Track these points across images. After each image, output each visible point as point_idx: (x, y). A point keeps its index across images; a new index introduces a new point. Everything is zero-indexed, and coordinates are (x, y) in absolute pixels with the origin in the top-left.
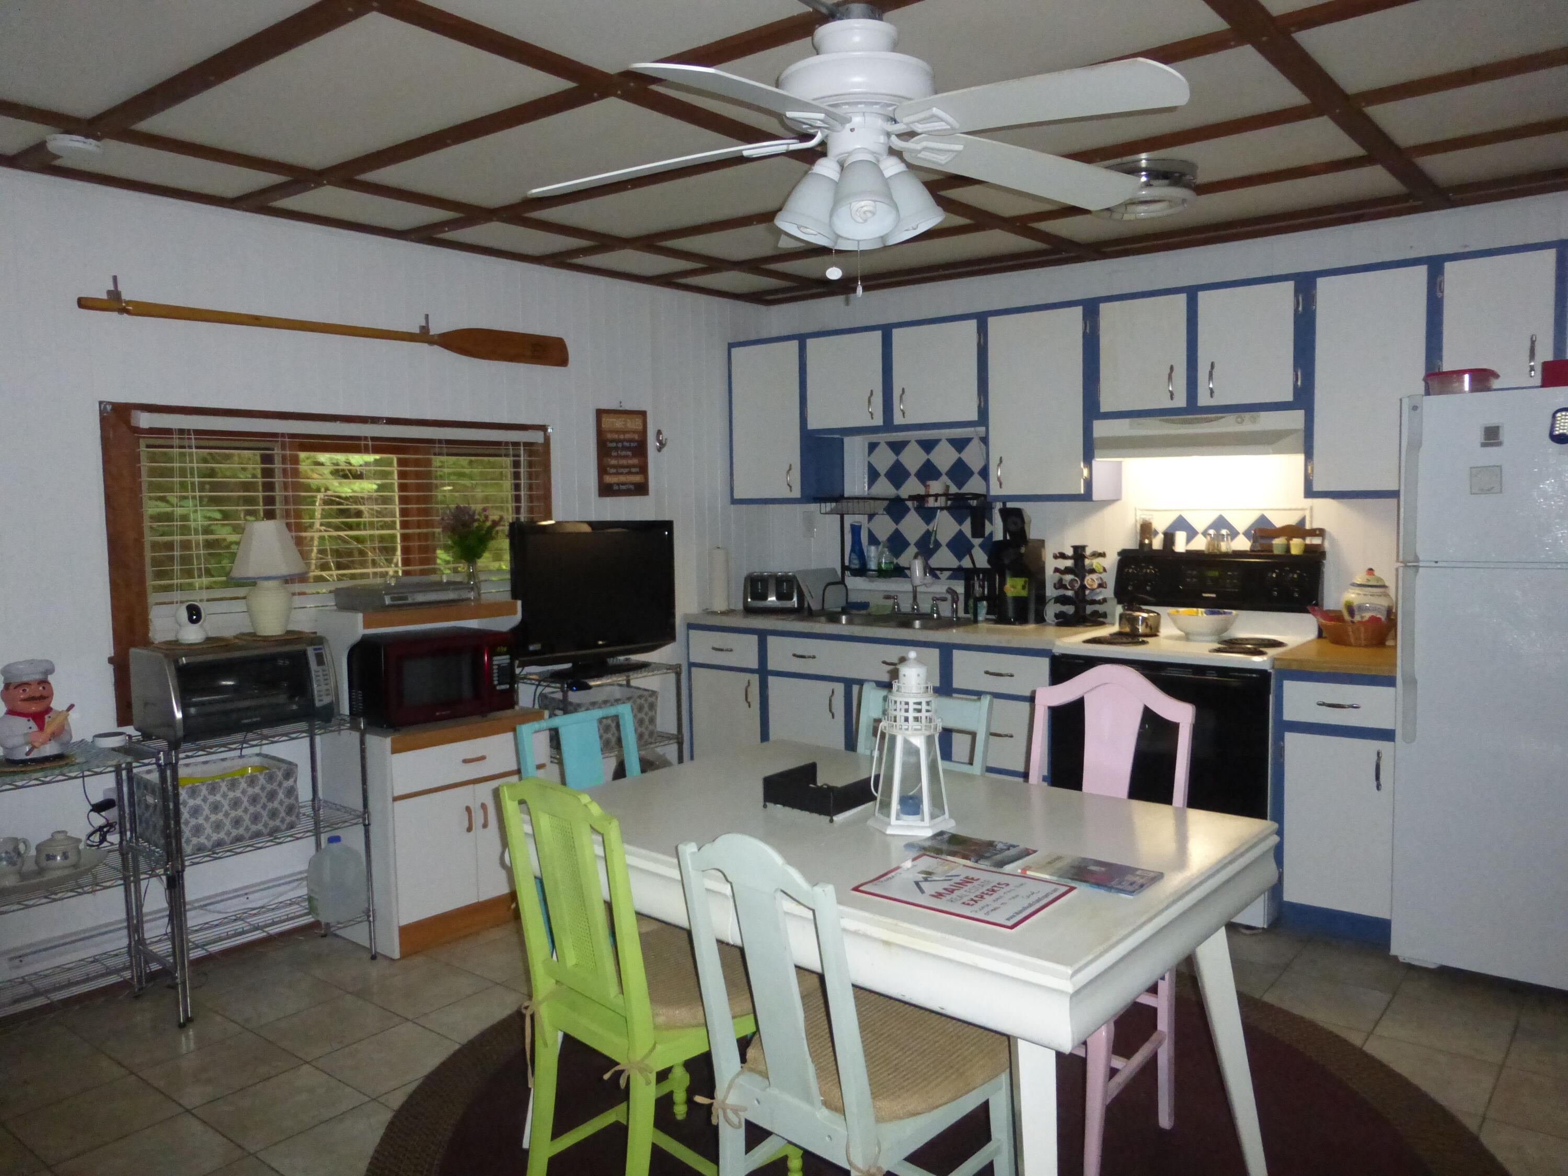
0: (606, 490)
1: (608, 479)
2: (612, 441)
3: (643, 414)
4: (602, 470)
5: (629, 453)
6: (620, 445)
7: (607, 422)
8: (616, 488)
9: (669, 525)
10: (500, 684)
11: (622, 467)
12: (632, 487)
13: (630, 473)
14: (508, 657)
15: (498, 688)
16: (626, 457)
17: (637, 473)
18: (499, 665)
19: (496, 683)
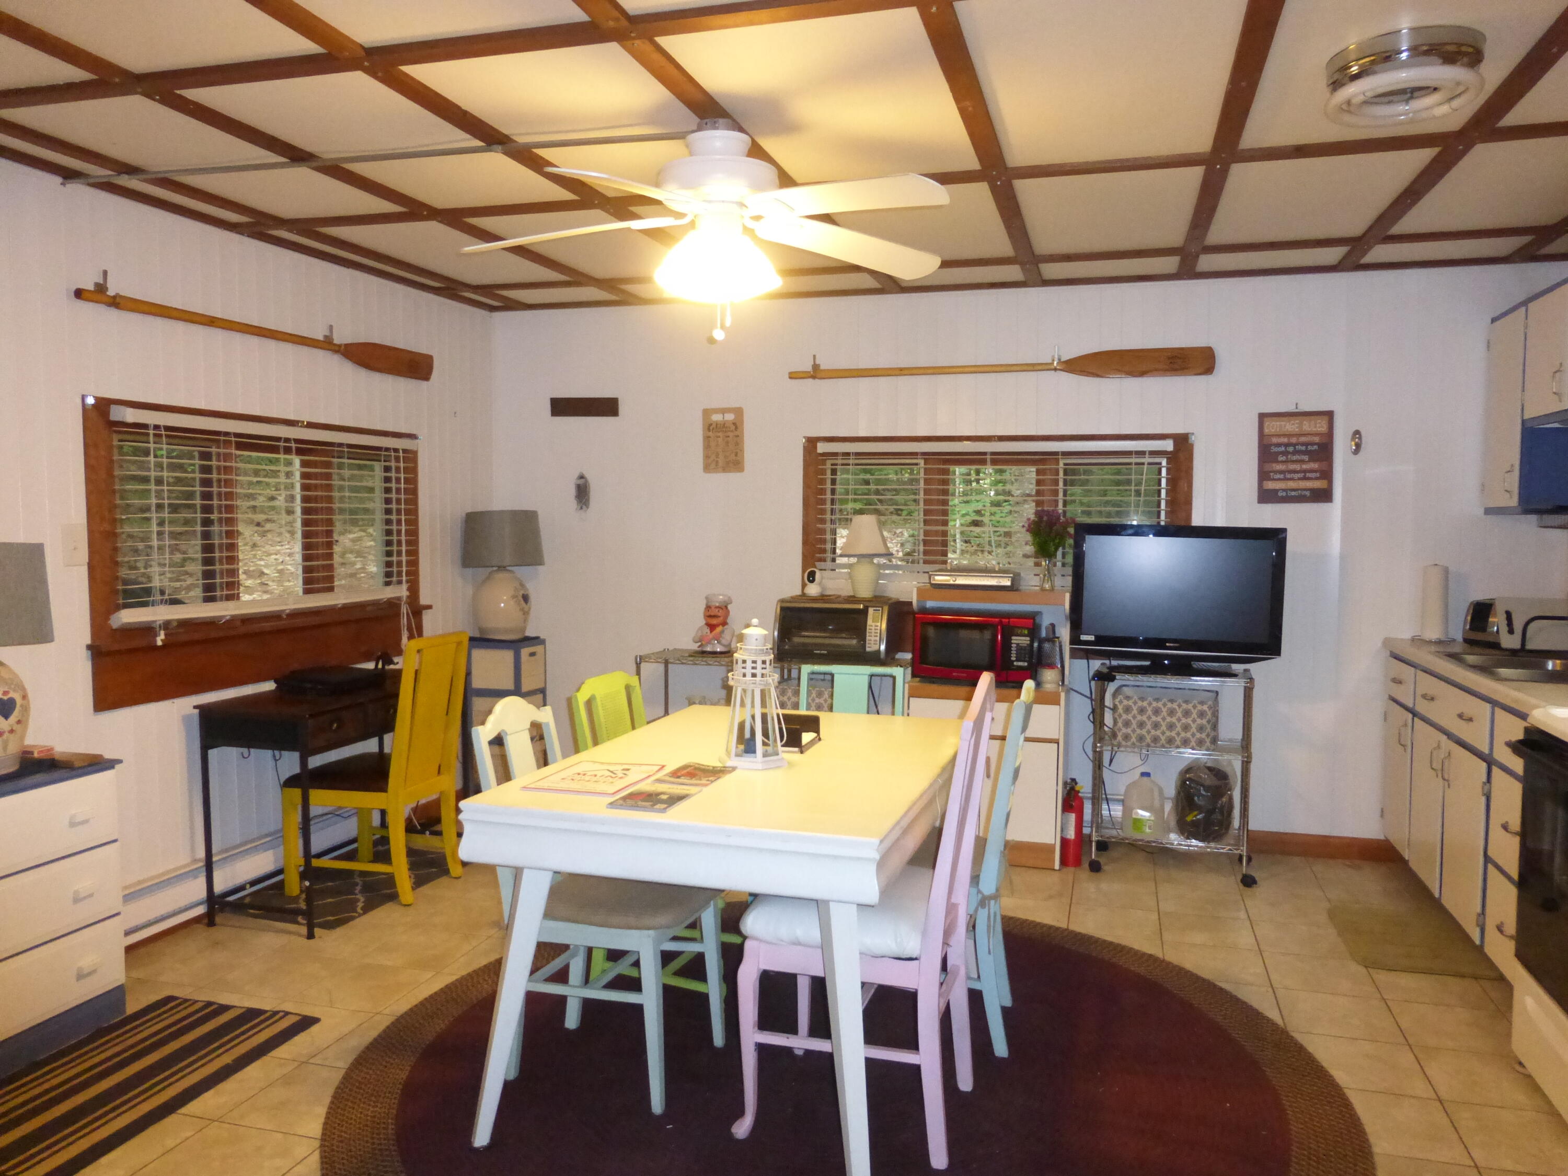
0: (1266, 497)
1: (1270, 485)
2: (1279, 445)
3: (1330, 415)
4: (1263, 476)
5: (1306, 458)
6: (1291, 449)
7: (1272, 427)
8: (1280, 494)
9: (1284, 530)
10: (1017, 660)
11: (1295, 472)
12: (1308, 493)
13: (1305, 478)
14: (1028, 638)
15: (1015, 663)
16: (1302, 461)
17: (1317, 479)
18: (1018, 644)
19: (1013, 659)
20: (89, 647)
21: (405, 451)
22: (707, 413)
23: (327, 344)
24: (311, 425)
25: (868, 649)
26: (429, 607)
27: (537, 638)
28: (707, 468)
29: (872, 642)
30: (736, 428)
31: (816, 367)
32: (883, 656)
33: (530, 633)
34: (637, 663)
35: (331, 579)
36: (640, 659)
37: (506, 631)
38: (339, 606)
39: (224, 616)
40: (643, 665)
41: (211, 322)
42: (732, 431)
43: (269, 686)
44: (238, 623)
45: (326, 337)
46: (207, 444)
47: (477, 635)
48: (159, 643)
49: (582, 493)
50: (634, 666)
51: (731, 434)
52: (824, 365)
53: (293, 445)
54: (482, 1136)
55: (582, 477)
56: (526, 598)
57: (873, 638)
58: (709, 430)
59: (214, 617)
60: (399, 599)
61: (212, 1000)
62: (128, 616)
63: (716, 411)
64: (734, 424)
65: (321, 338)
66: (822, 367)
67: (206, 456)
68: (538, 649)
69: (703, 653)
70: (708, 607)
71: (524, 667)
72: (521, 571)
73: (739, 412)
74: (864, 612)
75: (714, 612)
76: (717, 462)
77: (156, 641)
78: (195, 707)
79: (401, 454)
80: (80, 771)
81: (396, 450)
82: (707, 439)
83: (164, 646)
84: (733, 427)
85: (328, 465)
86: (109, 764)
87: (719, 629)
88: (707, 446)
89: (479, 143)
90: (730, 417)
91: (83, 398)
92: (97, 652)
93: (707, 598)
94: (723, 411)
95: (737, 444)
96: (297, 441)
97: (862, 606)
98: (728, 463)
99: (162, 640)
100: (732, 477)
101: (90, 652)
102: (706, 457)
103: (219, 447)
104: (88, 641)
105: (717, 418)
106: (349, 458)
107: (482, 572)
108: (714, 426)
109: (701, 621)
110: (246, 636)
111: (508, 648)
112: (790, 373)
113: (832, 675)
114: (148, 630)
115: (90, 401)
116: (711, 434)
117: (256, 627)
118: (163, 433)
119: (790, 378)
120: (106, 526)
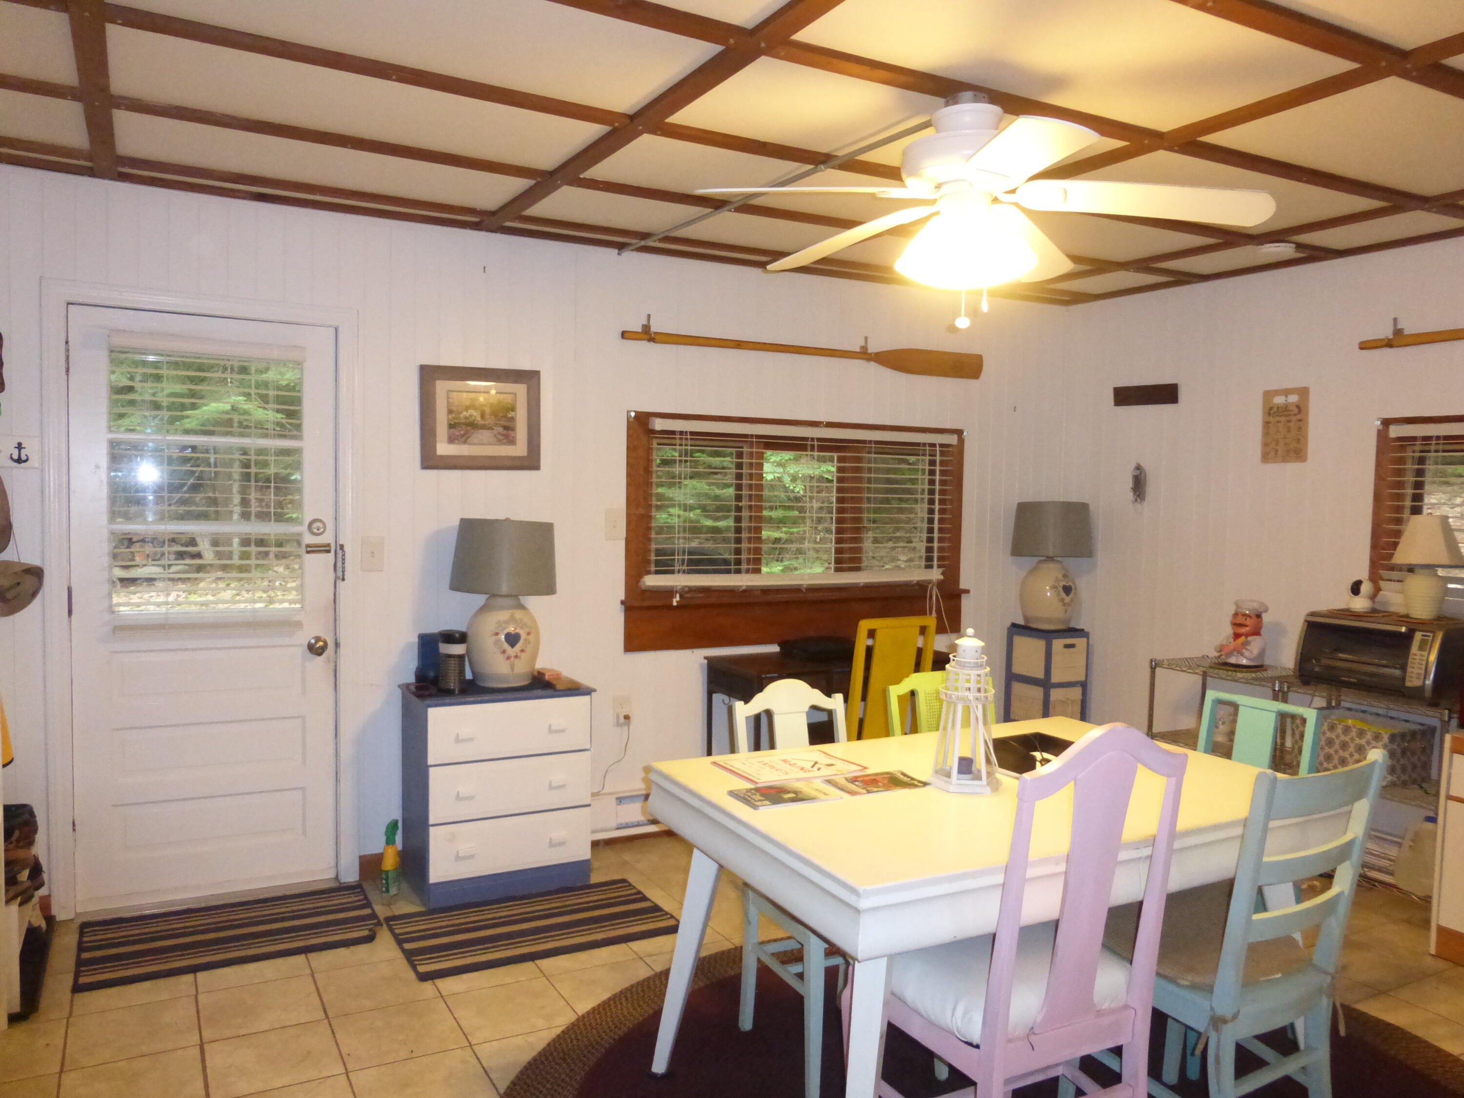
20: (622, 602)
21: (941, 445)
22: (1268, 395)
23: (864, 354)
24: (830, 425)
25: (1408, 684)
26: (967, 591)
27: (1082, 630)
28: (1266, 458)
29: (1414, 676)
30: (1300, 411)
31: (1398, 332)
32: (1428, 693)
33: (1073, 625)
34: (1152, 668)
35: (859, 560)
36: (1155, 664)
37: (1049, 620)
38: (862, 584)
39: (740, 586)
40: (1158, 670)
41: (738, 345)
42: (1295, 415)
43: (774, 648)
44: (759, 593)
45: (862, 347)
46: (740, 445)
47: (1021, 622)
48: (675, 604)
49: (1139, 485)
50: (1149, 670)
51: (1294, 419)
52: (1410, 327)
53: (816, 443)
54: (660, 1064)
55: (1138, 468)
56: (1067, 590)
57: (1416, 671)
58: (1269, 414)
59: (734, 586)
60: (929, 582)
61: (643, 890)
62: (652, 581)
63: (1277, 393)
64: (1298, 407)
65: (858, 350)
66: (1406, 332)
67: (740, 455)
68: (1080, 642)
69: (1226, 664)
70: (1236, 614)
71: (1055, 659)
72: (1072, 562)
73: (1304, 392)
74: (1407, 638)
75: (1241, 620)
76: (1277, 451)
77: (672, 602)
78: (705, 658)
79: (938, 449)
80: (561, 693)
81: (934, 445)
82: (1266, 424)
83: (678, 607)
84: (1296, 410)
85: (859, 460)
86: (587, 691)
87: (1243, 639)
88: (1266, 433)
89: (811, 167)
90: (1293, 399)
91: (628, 412)
92: (629, 607)
93: (1236, 604)
94: (1287, 392)
95: (1300, 429)
96: (819, 440)
97: (1403, 629)
98: (1288, 451)
99: (677, 602)
100: (1291, 468)
101: (623, 606)
102: (1265, 445)
103: (752, 447)
104: (623, 598)
105: (1279, 400)
106: (876, 453)
107: (1029, 562)
108: (1275, 409)
109: (1229, 630)
110: (769, 604)
111: (1040, 638)
112: (1361, 343)
113: (1235, 707)
114: (669, 592)
115: (633, 414)
116: (1271, 419)
117: (770, 598)
118: (689, 437)
119: (1361, 348)
120: (641, 511)
